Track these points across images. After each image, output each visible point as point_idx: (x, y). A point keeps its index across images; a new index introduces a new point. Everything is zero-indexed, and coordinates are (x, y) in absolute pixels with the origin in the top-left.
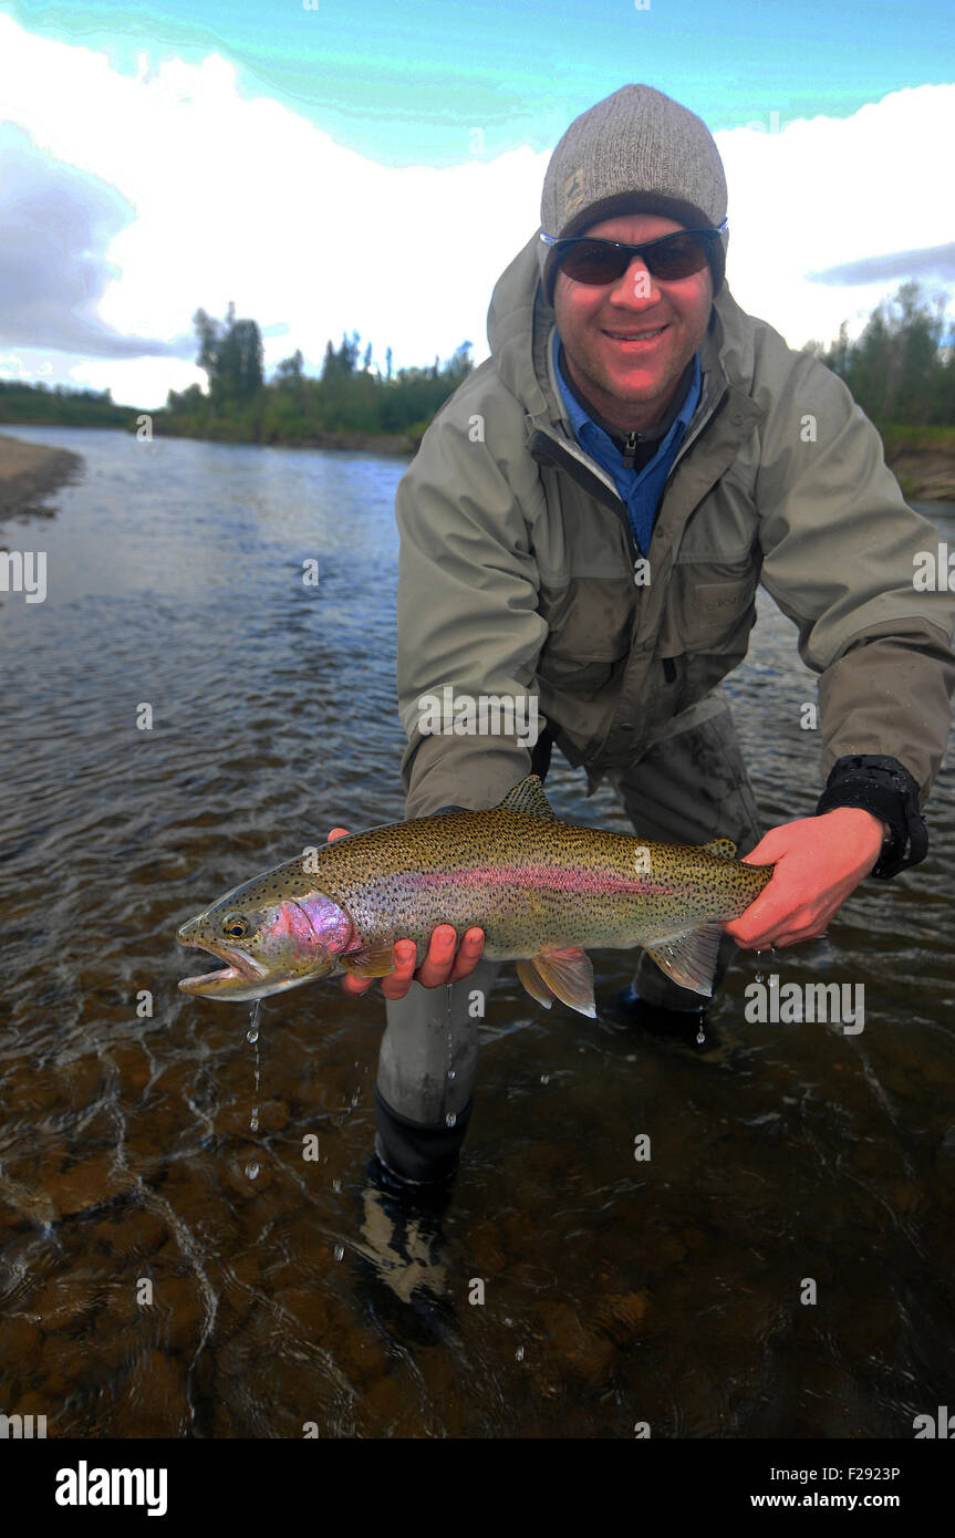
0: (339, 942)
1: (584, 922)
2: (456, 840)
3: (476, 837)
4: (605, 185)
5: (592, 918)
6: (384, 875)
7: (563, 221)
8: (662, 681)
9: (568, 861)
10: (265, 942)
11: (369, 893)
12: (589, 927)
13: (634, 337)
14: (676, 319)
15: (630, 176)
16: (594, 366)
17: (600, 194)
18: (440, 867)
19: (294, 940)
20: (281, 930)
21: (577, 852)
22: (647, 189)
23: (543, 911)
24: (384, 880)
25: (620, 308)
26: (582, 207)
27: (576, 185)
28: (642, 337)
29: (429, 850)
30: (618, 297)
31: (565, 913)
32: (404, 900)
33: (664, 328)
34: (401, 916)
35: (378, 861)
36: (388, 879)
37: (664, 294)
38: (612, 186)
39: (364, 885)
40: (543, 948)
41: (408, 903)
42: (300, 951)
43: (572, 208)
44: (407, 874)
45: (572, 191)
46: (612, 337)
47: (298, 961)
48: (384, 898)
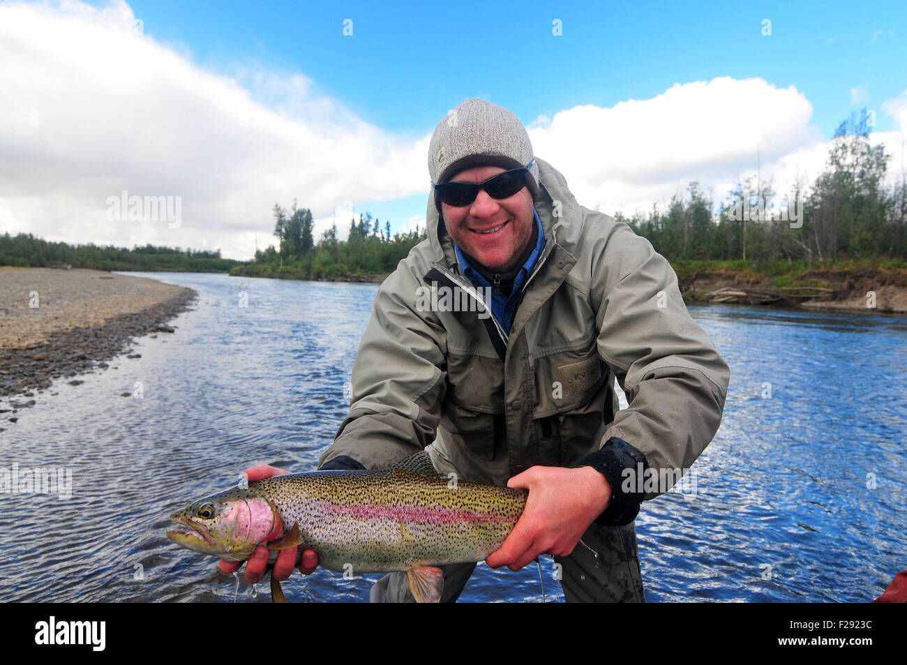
0: (264, 532)
1: (445, 544)
2: (358, 485)
3: (370, 485)
4: (456, 153)
5: (450, 540)
6: (307, 498)
7: (438, 175)
8: (540, 436)
9: (431, 502)
10: (220, 523)
11: (294, 506)
12: (449, 547)
13: (488, 231)
14: (512, 218)
15: (469, 147)
16: (469, 248)
17: (455, 158)
18: (344, 502)
19: (237, 525)
20: (232, 517)
21: (438, 497)
22: (479, 153)
23: (412, 538)
24: (306, 501)
25: (476, 217)
26: (446, 167)
27: (442, 155)
28: (493, 231)
29: (339, 489)
30: (474, 210)
31: (428, 538)
32: (315, 516)
33: (505, 223)
34: (310, 526)
35: (306, 489)
36: (309, 501)
37: (501, 206)
38: (460, 154)
39: (292, 501)
40: (414, 565)
41: (317, 519)
42: (239, 533)
43: (442, 167)
44: (322, 502)
45: (440, 159)
46: (476, 232)
47: (236, 540)
48: (303, 512)
